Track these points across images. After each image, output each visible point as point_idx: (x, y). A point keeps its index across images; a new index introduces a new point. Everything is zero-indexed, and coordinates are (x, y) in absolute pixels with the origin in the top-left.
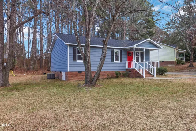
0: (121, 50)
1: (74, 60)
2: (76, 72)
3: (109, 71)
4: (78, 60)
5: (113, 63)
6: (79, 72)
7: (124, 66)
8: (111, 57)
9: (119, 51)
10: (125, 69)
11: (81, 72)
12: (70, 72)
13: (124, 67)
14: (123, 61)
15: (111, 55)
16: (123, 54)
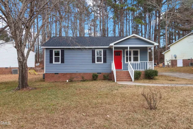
0: (104, 49)
1: (51, 62)
2: (53, 73)
3: (89, 73)
4: (55, 62)
5: (94, 64)
6: (55, 74)
7: (109, 67)
8: (92, 58)
9: (102, 50)
10: (110, 70)
11: (58, 74)
12: (46, 73)
13: (110, 69)
14: (107, 62)
15: (91, 55)
16: (107, 53)
